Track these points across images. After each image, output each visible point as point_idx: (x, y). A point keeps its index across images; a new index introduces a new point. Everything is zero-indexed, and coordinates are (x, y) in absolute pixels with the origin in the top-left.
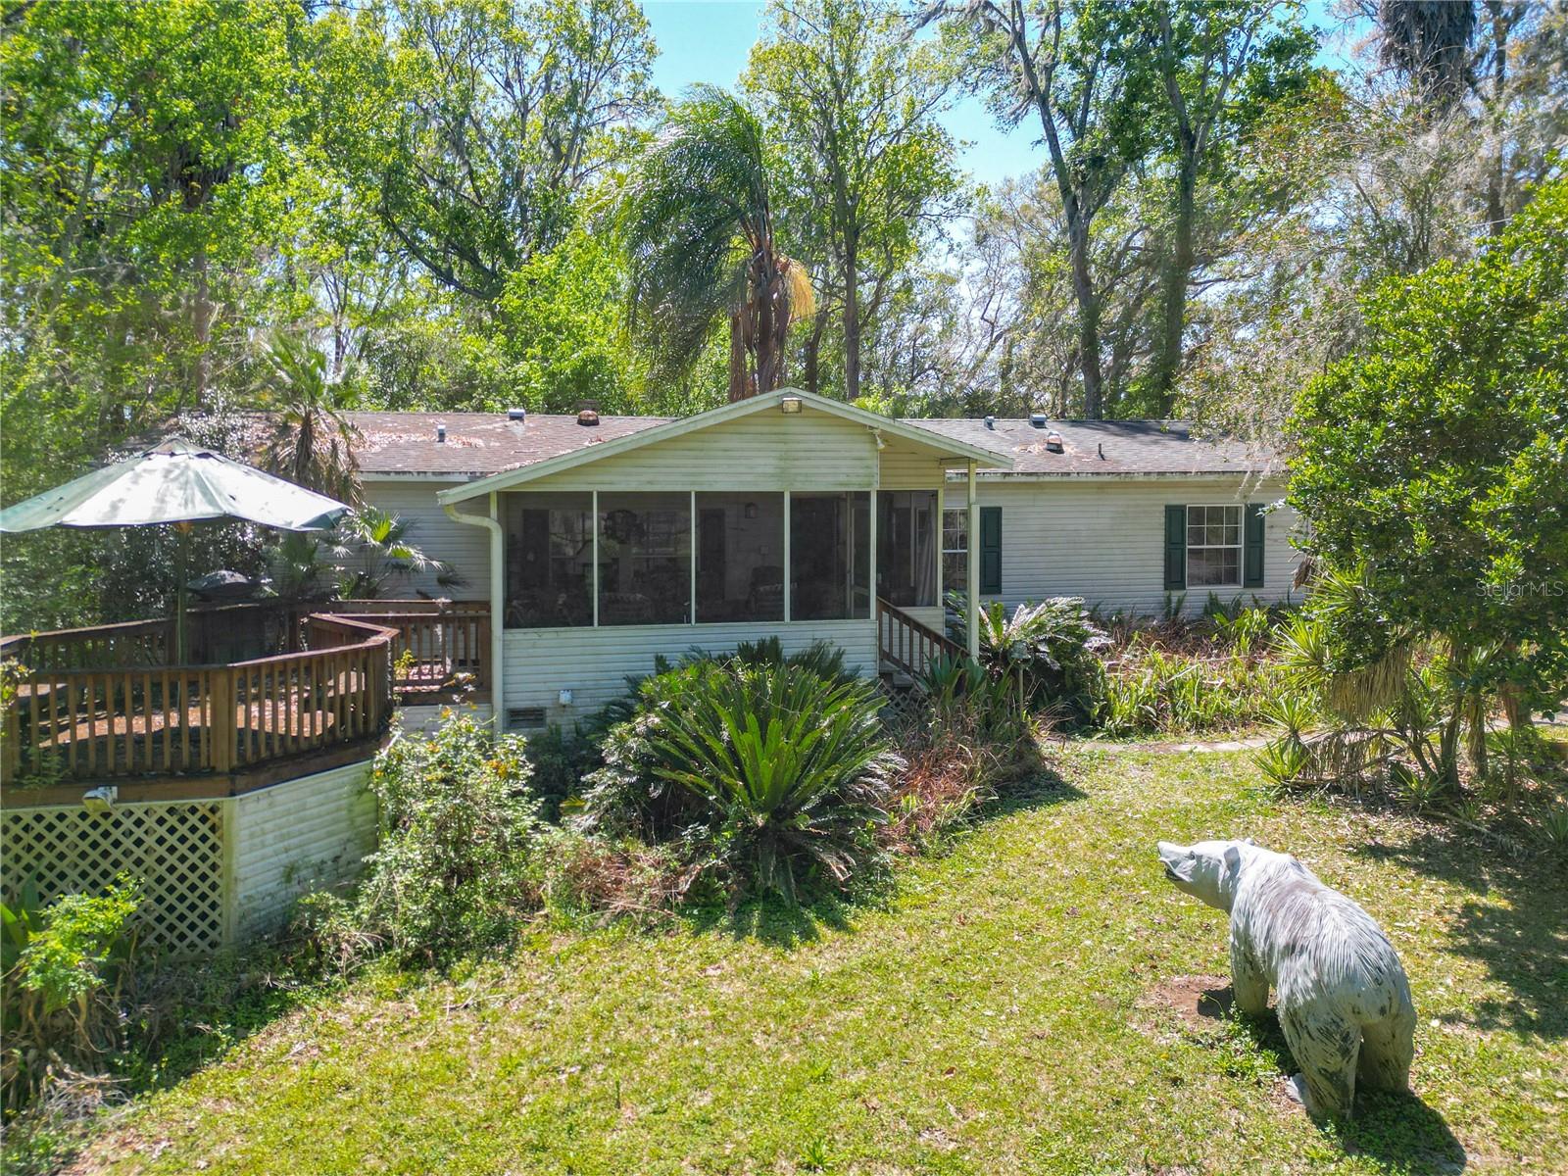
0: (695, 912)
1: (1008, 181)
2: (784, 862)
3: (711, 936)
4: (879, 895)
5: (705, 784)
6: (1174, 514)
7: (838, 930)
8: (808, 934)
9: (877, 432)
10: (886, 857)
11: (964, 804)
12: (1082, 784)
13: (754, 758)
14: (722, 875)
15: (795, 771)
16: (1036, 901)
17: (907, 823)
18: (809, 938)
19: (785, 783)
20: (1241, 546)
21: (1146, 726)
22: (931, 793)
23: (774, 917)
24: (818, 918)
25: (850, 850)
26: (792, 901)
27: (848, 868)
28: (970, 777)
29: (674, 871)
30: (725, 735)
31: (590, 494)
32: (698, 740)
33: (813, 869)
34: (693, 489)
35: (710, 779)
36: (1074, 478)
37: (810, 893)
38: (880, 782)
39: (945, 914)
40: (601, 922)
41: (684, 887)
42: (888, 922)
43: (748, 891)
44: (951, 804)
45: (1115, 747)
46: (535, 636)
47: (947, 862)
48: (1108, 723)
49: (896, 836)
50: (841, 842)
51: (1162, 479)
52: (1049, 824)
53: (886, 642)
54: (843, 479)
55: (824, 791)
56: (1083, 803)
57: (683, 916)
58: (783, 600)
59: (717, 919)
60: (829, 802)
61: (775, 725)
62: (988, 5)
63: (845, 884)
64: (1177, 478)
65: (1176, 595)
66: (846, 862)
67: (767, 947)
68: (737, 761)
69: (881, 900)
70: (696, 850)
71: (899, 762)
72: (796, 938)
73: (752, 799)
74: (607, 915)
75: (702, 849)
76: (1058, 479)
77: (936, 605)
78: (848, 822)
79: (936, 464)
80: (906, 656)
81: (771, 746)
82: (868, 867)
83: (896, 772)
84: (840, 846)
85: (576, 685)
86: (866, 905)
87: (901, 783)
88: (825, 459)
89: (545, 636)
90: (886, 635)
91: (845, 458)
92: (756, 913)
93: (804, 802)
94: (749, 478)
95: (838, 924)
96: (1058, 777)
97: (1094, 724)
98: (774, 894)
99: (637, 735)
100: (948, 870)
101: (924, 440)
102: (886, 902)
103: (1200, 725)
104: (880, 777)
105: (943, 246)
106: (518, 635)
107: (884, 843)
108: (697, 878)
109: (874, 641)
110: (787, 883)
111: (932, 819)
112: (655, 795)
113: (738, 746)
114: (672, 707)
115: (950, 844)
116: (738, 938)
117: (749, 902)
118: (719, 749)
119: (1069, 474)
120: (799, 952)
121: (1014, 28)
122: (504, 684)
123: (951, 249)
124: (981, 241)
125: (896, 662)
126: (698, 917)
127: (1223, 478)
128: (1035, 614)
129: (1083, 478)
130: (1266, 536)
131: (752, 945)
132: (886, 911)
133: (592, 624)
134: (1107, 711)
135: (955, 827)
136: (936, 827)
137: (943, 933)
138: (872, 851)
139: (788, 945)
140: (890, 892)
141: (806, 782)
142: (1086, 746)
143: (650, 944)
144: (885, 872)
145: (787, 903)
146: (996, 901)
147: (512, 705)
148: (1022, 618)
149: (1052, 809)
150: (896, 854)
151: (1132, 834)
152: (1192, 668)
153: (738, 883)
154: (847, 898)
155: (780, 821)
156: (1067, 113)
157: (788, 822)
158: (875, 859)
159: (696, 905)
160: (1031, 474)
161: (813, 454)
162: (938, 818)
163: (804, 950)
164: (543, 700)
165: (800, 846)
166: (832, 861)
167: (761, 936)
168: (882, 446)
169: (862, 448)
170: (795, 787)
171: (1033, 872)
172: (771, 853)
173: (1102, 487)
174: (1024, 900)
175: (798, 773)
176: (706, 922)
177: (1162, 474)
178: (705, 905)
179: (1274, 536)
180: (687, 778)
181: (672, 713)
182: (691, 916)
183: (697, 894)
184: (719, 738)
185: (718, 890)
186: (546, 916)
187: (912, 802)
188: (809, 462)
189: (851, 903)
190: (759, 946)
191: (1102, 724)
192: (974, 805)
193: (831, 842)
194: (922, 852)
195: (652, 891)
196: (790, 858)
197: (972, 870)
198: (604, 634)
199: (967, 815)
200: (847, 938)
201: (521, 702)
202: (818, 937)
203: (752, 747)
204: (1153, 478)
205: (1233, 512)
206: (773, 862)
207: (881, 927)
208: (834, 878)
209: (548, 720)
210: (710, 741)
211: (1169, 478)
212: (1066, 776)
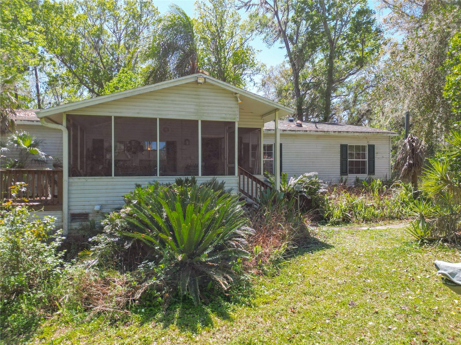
0: (143, 310)
1: (272, 67)
2: (195, 280)
3: (149, 326)
4: (245, 296)
5: (152, 239)
6: (344, 148)
7: (224, 319)
8: (207, 323)
9: (238, 95)
10: (248, 277)
11: (282, 250)
12: (330, 242)
13: (179, 226)
14: (159, 289)
15: (201, 232)
16: (330, 298)
17: (256, 259)
18: (207, 325)
19: (195, 239)
20: (367, 160)
21: (346, 221)
22: (267, 245)
23: (188, 312)
24: (213, 312)
25: (230, 273)
26: (198, 303)
27: (229, 283)
28: (284, 238)
29: (134, 287)
30: (165, 214)
31: (111, 117)
32: (152, 219)
33: (210, 284)
34: (158, 117)
35: (156, 237)
36: (308, 133)
37: (209, 297)
38: (243, 240)
39: (283, 307)
40: (88, 318)
41: (138, 296)
42: (252, 313)
43: (174, 297)
44: (277, 250)
45: (336, 229)
46: (84, 180)
47: (277, 278)
48: (331, 220)
49: (252, 266)
50: (225, 269)
51: (340, 134)
52: (322, 259)
53: (242, 186)
54: (224, 116)
55: (215, 243)
56: (333, 249)
57: (136, 312)
58: (198, 169)
59: (155, 314)
60: (219, 249)
61: (190, 208)
62: (266, 3)
63: (227, 292)
64: (345, 134)
65: (344, 177)
66: (227, 279)
67: (182, 331)
68: (171, 228)
69: (246, 299)
70: (147, 275)
71: (251, 231)
72: (199, 325)
73: (178, 246)
74: (92, 314)
75: (150, 274)
76: (303, 133)
77: (260, 174)
78: (229, 259)
79: (260, 118)
80: (250, 192)
81: (188, 219)
82: (238, 282)
83: (250, 235)
84: (224, 271)
85: (104, 203)
86: (239, 303)
87: (253, 240)
88: (216, 107)
89: (89, 180)
90: (242, 183)
91: (225, 107)
92: (178, 310)
93: (205, 249)
94: (184, 113)
95: (224, 316)
96: (318, 240)
97: (325, 220)
98: (188, 298)
99: (121, 218)
100: (279, 282)
101: (258, 100)
102: (249, 301)
103: (366, 220)
104: (242, 237)
105: (252, 84)
106: (76, 180)
107: (246, 269)
108: (145, 291)
109: (237, 185)
110: (196, 292)
111: (268, 257)
112: (127, 247)
113: (171, 219)
114: (139, 203)
115: (277, 269)
116: (165, 327)
117: (175, 303)
118: (161, 222)
119: (306, 131)
120: (201, 335)
121: (274, 10)
122: (69, 202)
123: (254, 85)
124: (264, 85)
125: (246, 194)
126: (145, 313)
127: (361, 134)
128: (297, 180)
129: (312, 133)
130: (375, 156)
131: (173, 330)
132: (250, 306)
133: (111, 175)
134: (330, 215)
135: (278, 261)
136: (270, 261)
137: (283, 319)
138: (241, 274)
139: (194, 330)
140: (251, 295)
141: (206, 238)
142: (324, 228)
143: (112, 332)
144: (248, 284)
145: (195, 303)
146: (308, 298)
147: (72, 212)
148: (292, 182)
149: (321, 252)
150: (252, 275)
151: (362, 262)
152: (359, 199)
153: (170, 293)
154: (228, 299)
155: (192, 259)
156: (291, 39)
157: (197, 258)
158: (242, 277)
159: (144, 306)
160: (293, 131)
161: (211, 105)
162: (271, 257)
163: (204, 333)
164: (86, 209)
165: (204, 272)
166: (220, 279)
167: (179, 325)
168: (240, 101)
169: (231, 103)
170: (201, 242)
171: (322, 283)
172: (187, 276)
173: (318, 137)
174: (322, 298)
175: (203, 234)
176: (148, 317)
177: (340, 132)
178: (150, 306)
179: (378, 157)
180: (141, 236)
181: (138, 206)
182: (140, 313)
183: (145, 299)
184: (162, 217)
185: (157, 297)
186: (59, 315)
187: (258, 249)
188: (210, 108)
189: (231, 302)
190: (177, 331)
191: (329, 220)
192: (287, 250)
193: (220, 269)
194: (265, 273)
195: (119, 299)
196: (198, 278)
197: (292, 282)
198: (117, 180)
199: (283, 255)
200: (229, 324)
201: (77, 210)
202: (212, 325)
203: (178, 220)
204: (337, 134)
205: (363, 147)
206: (188, 280)
207: (248, 316)
208: (221, 288)
209: (90, 219)
210: (157, 218)
211: (342, 134)
212: (322, 240)
